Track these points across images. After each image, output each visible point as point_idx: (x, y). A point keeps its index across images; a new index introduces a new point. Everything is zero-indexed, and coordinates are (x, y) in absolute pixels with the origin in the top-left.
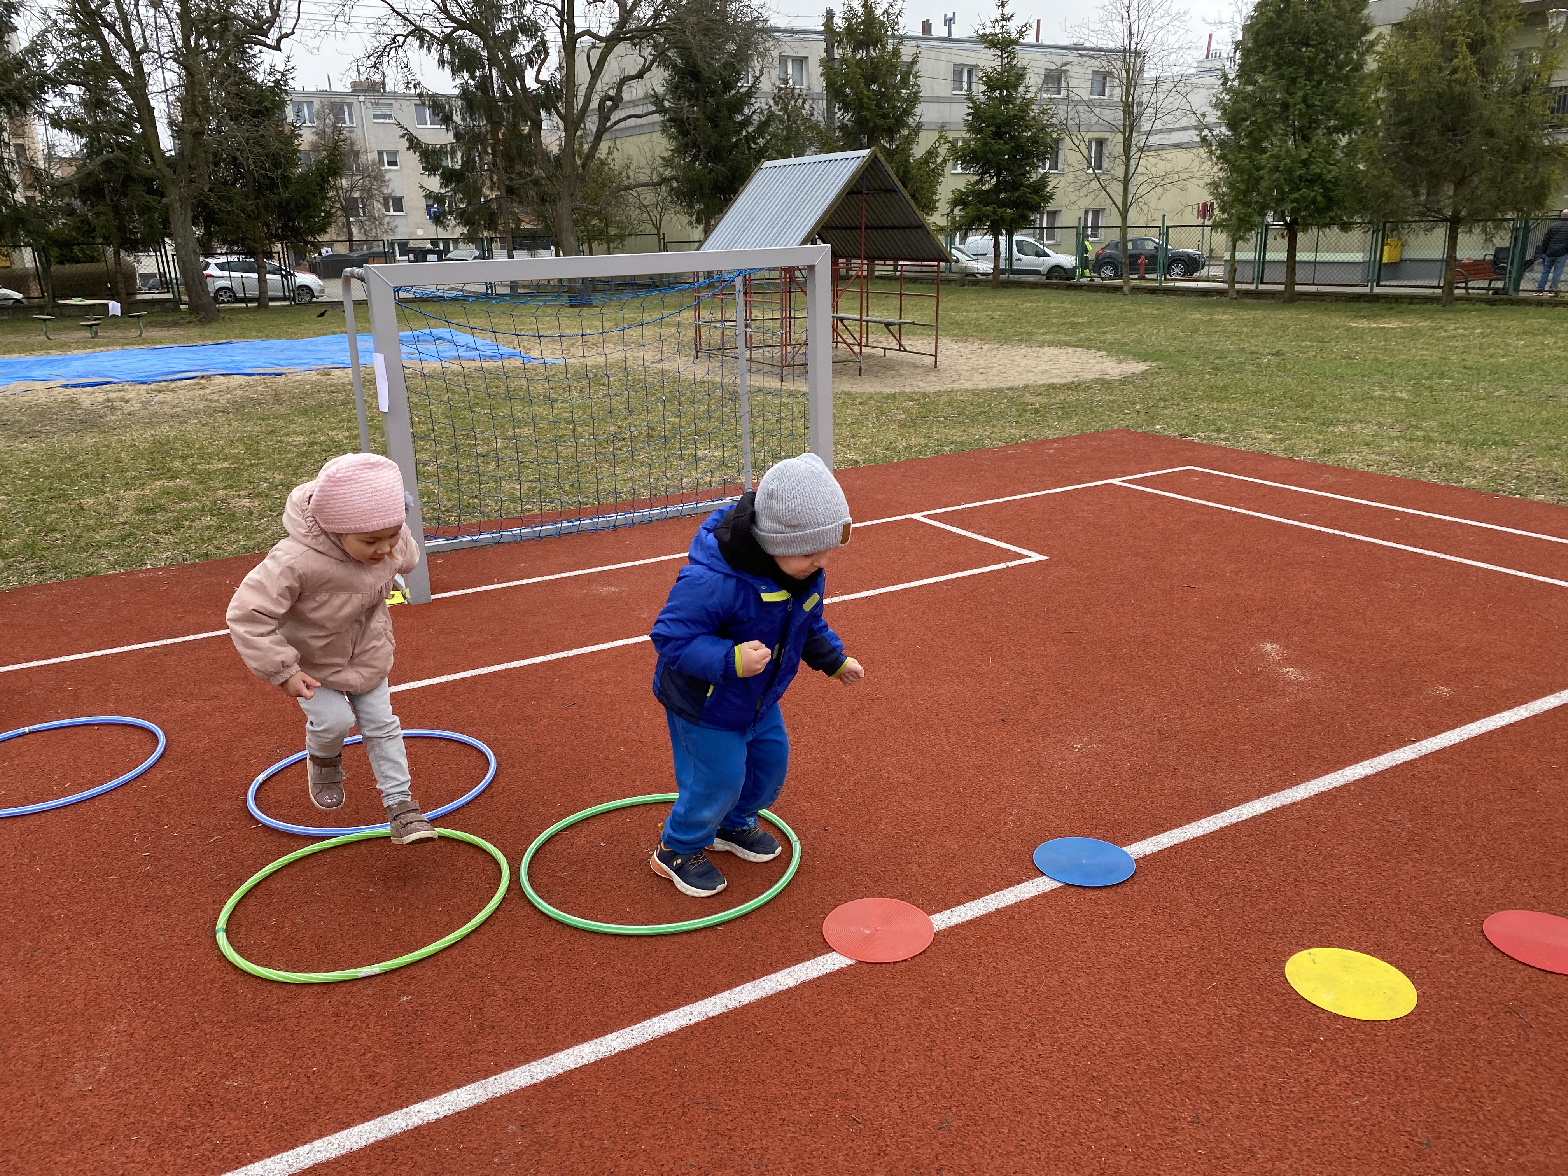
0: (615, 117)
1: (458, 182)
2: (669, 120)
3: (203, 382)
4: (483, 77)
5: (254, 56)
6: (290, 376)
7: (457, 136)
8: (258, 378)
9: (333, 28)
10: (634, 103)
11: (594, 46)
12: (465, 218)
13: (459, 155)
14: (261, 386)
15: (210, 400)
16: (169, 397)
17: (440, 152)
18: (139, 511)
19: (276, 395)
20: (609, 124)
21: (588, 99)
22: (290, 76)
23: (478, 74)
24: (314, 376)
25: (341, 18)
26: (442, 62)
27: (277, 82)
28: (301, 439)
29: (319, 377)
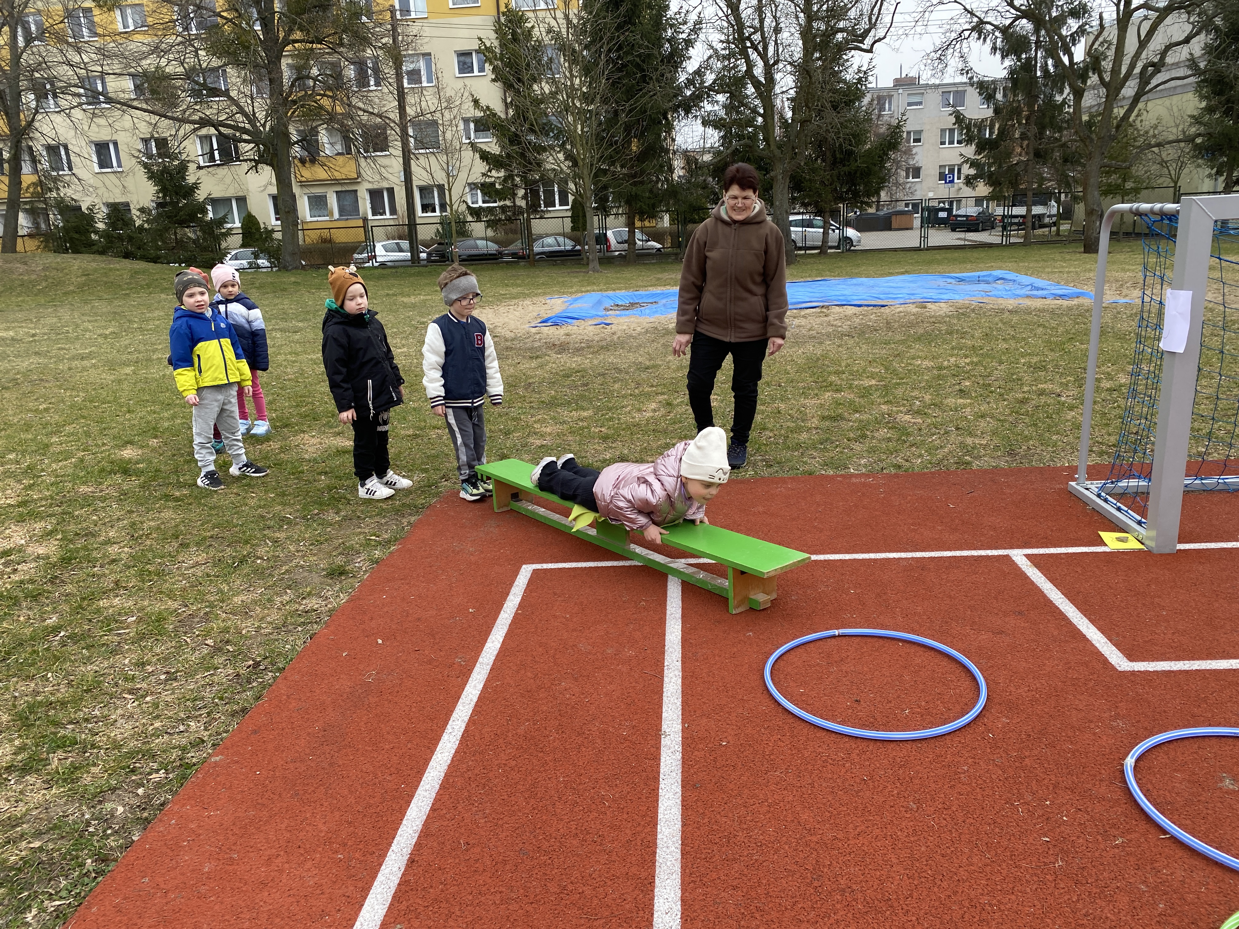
0: (1154, 82)
1: (991, 149)
2: (1202, 81)
3: (825, 310)
4: (1028, 59)
5: (847, 60)
6: (892, 308)
7: (997, 111)
8: (866, 308)
9: (913, 32)
10: (1177, 65)
11: (1146, 18)
12: (992, 180)
13: (997, 126)
14: (873, 317)
15: (835, 326)
16: (803, 322)
17: (980, 125)
18: (823, 418)
19: (888, 323)
20: (1147, 89)
21: (1132, 66)
22: (870, 73)
23: (1024, 56)
24: (913, 309)
25: (920, 23)
26: (994, 49)
27: (860, 79)
28: (927, 363)
29: (917, 309)
